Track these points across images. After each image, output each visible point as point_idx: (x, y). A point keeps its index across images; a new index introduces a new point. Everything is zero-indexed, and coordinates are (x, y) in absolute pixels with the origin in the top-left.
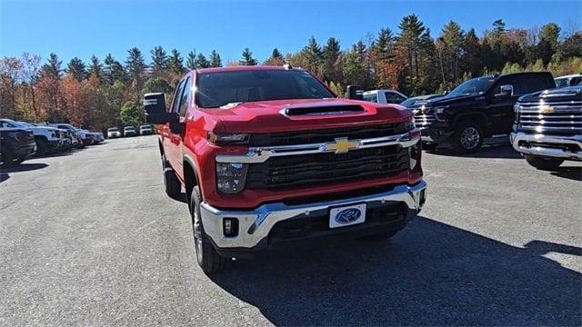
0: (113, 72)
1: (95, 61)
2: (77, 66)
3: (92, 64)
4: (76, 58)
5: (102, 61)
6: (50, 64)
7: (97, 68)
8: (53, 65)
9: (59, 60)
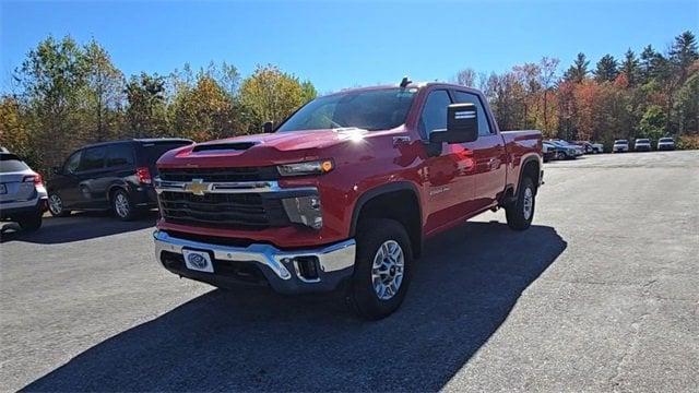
0: (650, 68)
1: (630, 56)
2: (607, 66)
3: (625, 60)
4: (608, 56)
5: (637, 56)
6: (576, 66)
7: (630, 65)
8: (579, 67)
9: (586, 60)
